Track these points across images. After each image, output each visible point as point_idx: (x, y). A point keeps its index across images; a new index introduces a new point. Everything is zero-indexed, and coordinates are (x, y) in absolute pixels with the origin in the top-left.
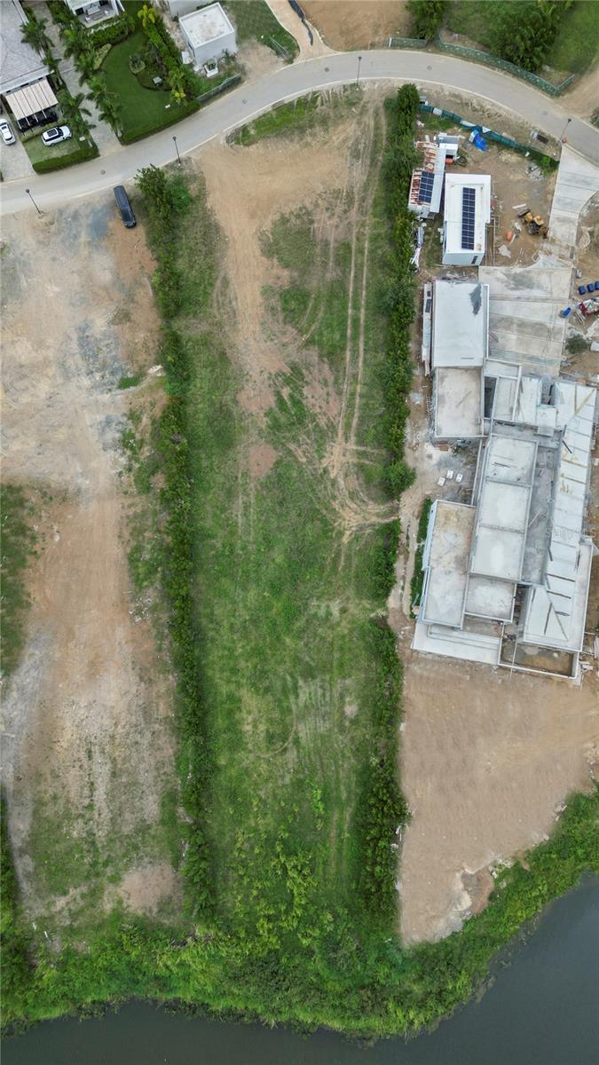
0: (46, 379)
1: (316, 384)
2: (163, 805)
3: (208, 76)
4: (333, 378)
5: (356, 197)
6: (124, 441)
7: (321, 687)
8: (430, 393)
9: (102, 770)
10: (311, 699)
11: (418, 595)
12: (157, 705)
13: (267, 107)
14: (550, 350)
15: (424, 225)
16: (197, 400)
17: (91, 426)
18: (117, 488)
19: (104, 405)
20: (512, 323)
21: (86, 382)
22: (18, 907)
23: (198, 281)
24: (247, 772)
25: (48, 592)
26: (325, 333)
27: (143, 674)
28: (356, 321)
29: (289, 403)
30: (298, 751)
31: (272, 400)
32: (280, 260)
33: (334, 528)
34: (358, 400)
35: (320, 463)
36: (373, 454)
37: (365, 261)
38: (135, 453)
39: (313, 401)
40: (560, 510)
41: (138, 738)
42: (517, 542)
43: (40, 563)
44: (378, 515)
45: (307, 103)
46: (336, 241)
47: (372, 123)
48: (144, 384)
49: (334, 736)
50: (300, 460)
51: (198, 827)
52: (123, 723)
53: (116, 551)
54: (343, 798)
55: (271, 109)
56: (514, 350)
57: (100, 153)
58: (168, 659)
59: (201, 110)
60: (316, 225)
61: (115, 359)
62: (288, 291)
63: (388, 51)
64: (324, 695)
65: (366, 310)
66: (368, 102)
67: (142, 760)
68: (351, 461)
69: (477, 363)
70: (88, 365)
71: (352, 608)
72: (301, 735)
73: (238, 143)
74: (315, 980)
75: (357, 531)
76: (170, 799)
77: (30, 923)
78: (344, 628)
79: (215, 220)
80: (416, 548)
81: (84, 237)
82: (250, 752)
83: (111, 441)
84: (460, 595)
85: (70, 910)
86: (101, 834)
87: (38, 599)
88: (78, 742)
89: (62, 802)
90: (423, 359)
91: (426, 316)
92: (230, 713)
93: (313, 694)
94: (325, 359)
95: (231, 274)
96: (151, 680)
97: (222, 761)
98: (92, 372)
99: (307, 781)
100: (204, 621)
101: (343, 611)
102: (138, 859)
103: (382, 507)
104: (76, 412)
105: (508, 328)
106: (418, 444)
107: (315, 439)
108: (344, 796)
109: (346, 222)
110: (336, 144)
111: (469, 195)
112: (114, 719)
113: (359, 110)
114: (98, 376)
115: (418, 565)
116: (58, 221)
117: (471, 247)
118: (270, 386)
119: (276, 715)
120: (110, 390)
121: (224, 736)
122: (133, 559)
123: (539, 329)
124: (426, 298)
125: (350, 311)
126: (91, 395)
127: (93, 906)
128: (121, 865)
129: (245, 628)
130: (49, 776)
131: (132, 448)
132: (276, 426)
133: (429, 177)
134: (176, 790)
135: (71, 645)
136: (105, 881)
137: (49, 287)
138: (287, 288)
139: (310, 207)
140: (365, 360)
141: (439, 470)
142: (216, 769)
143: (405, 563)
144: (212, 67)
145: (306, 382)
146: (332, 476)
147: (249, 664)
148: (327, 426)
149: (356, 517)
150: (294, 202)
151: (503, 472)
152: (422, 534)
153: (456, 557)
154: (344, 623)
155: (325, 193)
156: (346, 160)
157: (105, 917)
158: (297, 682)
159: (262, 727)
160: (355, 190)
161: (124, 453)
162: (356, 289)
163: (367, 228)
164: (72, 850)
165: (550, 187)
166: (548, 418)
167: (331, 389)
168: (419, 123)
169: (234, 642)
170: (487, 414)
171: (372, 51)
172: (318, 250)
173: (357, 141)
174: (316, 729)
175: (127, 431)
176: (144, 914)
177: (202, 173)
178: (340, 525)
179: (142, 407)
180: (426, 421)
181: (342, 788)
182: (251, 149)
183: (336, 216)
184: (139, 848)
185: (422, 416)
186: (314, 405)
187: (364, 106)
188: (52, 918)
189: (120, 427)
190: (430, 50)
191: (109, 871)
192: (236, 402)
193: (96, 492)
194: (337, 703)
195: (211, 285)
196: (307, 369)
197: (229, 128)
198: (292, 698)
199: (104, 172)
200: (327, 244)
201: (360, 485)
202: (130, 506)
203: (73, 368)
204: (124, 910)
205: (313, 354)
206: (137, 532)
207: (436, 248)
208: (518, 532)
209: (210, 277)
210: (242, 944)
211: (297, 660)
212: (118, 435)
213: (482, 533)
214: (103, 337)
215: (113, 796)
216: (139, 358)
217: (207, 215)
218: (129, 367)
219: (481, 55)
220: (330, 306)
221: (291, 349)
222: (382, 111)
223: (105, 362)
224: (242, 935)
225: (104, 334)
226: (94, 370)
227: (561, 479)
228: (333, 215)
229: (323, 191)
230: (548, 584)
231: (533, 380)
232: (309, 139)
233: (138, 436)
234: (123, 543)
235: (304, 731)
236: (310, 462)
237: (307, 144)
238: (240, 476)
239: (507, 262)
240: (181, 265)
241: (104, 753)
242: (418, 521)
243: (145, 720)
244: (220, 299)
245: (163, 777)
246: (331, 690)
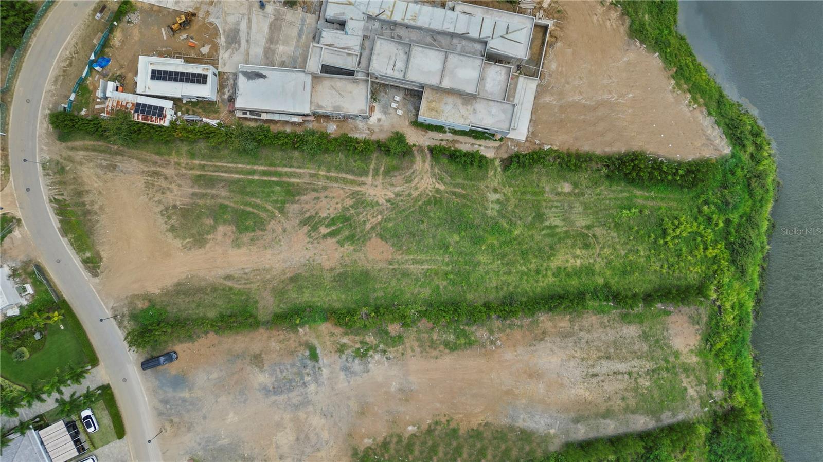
0: (308, 419)
1: (318, 207)
2: (629, 322)
3: (32, 292)
4: (313, 193)
5: (153, 169)
6: (362, 357)
7: (551, 208)
8: (327, 117)
9: (606, 367)
10: (558, 217)
11: (486, 135)
12: (561, 328)
13: (64, 241)
14: (293, 20)
15: (179, 114)
16: (329, 300)
17: (349, 382)
18: (399, 360)
19: (332, 372)
20: (269, 48)
21: (312, 387)
22: (695, 421)
23: (228, 300)
24: (609, 263)
25: (478, 410)
26: (275, 198)
27: (539, 339)
28: (265, 173)
29: (333, 228)
30: (596, 226)
31: (331, 241)
32: (208, 233)
33: (433, 196)
34: (333, 174)
35: (382, 205)
36: (375, 164)
37: (211, 163)
38: (371, 348)
39: (331, 209)
40: (430, 24)
41: (584, 341)
42: (453, 59)
43: (456, 417)
44: (424, 162)
45: (62, 209)
46: (192, 187)
47: (81, 153)
48: (315, 342)
49: (586, 201)
50: (379, 220)
51: (648, 298)
52: (573, 352)
53: (448, 360)
54: (628, 195)
55: (66, 239)
56: (292, 49)
57: (105, 383)
58: (527, 321)
59: (66, 299)
60: (178, 203)
61: (293, 365)
62: (238, 227)
63: (10, 135)
64: (556, 207)
65: (257, 164)
66: (61, 155)
67: (599, 338)
68: (381, 181)
69: (309, 79)
70: (298, 386)
71: (495, 184)
72: (584, 224)
73: (99, 267)
74: (744, 219)
75: (436, 178)
76: (625, 318)
77: (705, 413)
78: (508, 190)
79: (171, 286)
80: (450, 134)
81: (185, 394)
82: (595, 260)
83: (362, 366)
84: (491, 103)
85: (696, 385)
86: (649, 365)
87: (482, 418)
88: (586, 384)
89: (627, 394)
90: (301, 121)
91: (264, 116)
92: (568, 275)
93: (556, 215)
94: (297, 198)
95: (221, 273)
96: (543, 333)
97: (601, 281)
98: (304, 383)
99: (616, 220)
100: (501, 294)
101: (495, 190)
102: (665, 339)
103: (418, 159)
104: (337, 394)
105: (274, 52)
106: (369, 129)
107: (363, 208)
108: (626, 194)
109: (176, 178)
110: (101, 184)
111: (157, 75)
112: (570, 359)
113: (68, 163)
114: (307, 379)
115: (463, 133)
116: (170, 416)
117: (205, 76)
118: (319, 243)
119: (570, 242)
120: (319, 368)
121: (584, 279)
122: (452, 347)
123: (275, 27)
124: (248, 116)
125: (256, 177)
126: (323, 383)
127: (694, 370)
128: (668, 351)
129: (507, 264)
130: (609, 404)
131: (367, 350)
132: (351, 238)
133: (139, 107)
134: (620, 313)
135: (517, 392)
136: (679, 362)
137: (229, 420)
138: (234, 228)
139: (162, 207)
140: (299, 167)
141: (390, 114)
142: (606, 285)
143: (462, 143)
144: (24, 290)
145: (317, 213)
146: (393, 196)
147: (534, 261)
148: (352, 199)
149: (425, 179)
150: (156, 220)
151: (400, 65)
152: (440, 129)
153: (463, 104)
154: (505, 190)
155: (148, 194)
156: (117, 176)
157: (701, 361)
158: (547, 226)
159: (578, 252)
160: (146, 169)
161: (371, 356)
162: (237, 172)
163: (182, 161)
164: (658, 386)
165: (146, 7)
166: (356, 26)
167: (322, 195)
168: (83, 112)
169: (517, 272)
170: (352, 73)
171: (10, 150)
172: (201, 202)
173: (101, 166)
174: (580, 213)
175: (353, 354)
176: (700, 334)
177: (127, 297)
178: (431, 191)
179: (334, 343)
180: (350, 121)
181: (620, 196)
182: (105, 256)
183: (170, 186)
184: (657, 339)
185: (346, 124)
186: (335, 209)
187: (65, 159)
188: (701, 398)
189: (350, 360)
190: (9, 100)
191: (672, 359)
192: (332, 269)
193: (402, 377)
194: (562, 198)
195: (231, 289)
196: (305, 213)
197: (85, 275)
198: (558, 230)
199: (125, 380)
200: (194, 194)
201: (400, 175)
202: (413, 351)
203: (300, 398)
204: (696, 349)
205: (293, 208)
206: (433, 345)
207: (201, 105)
208: (446, 57)
209: (224, 290)
210: (721, 267)
211: (531, 226)
212: (357, 361)
213: (446, 84)
214: (274, 376)
215: (623, 357)
216: (293, 346)
217: (167, 293)
218: (300, 355)
219: (17, 55)
220: (252, 194)
221: (287, 225)
222: (69, 144)
223: (295, 374)
224: (715, 267)
225: (271, 375)
226: (302, 381)
227: (406, 21)
228: (169, 189)
229: (146, 196)
230: (486, 38)
231: (322, 36)
232: (96, 207)
233: (358, 346)
234: (441, 355)
235: (581, 222)
236: (381, 213)
237: (101, 208)
238: (391, 267)
239: (215, 48)
240: (212, 314)
241: (594, 365)
242: (429, 131)
243: (571, 336)
244: (243, 282)
245: (611, 322)
246: (553, 202)
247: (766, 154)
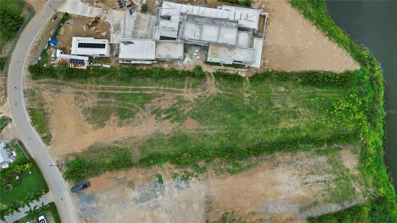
0: (159, 215)
1: (160, 104)
2: (321, 155)
3: (15, 155)
4: (158, 98)
5: (78, 90)
6: (185, 180)
7: (275, 100)
8: (163, 61)
9: (312, 178)
10: (280, 103)
11: (241, 66)
12: (287, 159)
13: (33, 129)
14: (145, 18)
15: (92, 64)
16: (167, 151)
17: (179, 194)
18: (205, 180)
19: (170, 189)
20: (135, 32)
21: (160, 197)
22: (361, 205)
23: (116, 154)
24: (307, 125)
25: (248, 205)
26: (139, 101)
27: (276, 165)
28: (134, 90)
29: (168, 114)
30: (299, 107)
31: (167, 121)
32: (106, 120)
33: (217, 96)
34: (167, 88)
35: (192, 102)
36: (188, 82)
37: (107, 86)
38: (190, 175)
39: (167, 105)
40: (210, 15)
41: (299, 166)
42: (223, 30)
43: (237, 210)
44: (211, 80)
45: (32, 112)
46: (98, 98)
47: (43, 85)
48: (160, 172)
49: (292, 95)
50: (191, 109)
51: (329, 142)
52: (294, 171)
53: (230, 179)
54: (312, 91)
55: (34, 128)
56: (145, 31)
57: (52, 201)
58: (269, 157)
59: (33, 158)
60: (91, 107)
61: (150, 186)
62: (120, 117)
63: (8, 79)
64: (278, 99)
65: (129, 86)
66: (33, 87)
67: (307, 163)
68: (191, 90)
69: (154, 43)
70: (153, 197)
71: (247, 89)
72: (293, 107)
73: (50, 141)
74: (371, 100)
75: (217, 88)
76: (319, 152)
77: (366, 200)
78: (254, 92)
79: (87, 148)
80: (223, 66)
81: (94, 205)
82: (300, 124)
83: (186, 185)
84: (242, 50)
85: (360, 186)
86: (334, 177)
87: (250, 209)
88: (302, 188)
89: (324, 192)
90: (151, 63)
91: (133, 62)
92: (287, 132)
93: (278, 103)
94: (150, 101)
95: (112, 140)
96: (278, 162)
97: (304, 134)
98: (156, 195)
99: (308, 103)
100: (255, 144)
101: (247, 92)
102: (340, 163)
103: (208, 79)
104: (174, 200)
105: (137, 33)
106: (184, 66)
107: (183, 104)
108: (311, 91)
109: (90, 94)
110: (53, 99)
111: (81, 45)
112: (293, 175)
113: (36, 90)
114: (158, 193)
115: (230, 65)
116: (85, 218)
117: (104, 45)
118: (161, 122)
119: (287, 115)
120: (164, 187)
121: (296, 134)
122: (232, 173)
123: (137, 21)
124: (125, 62)
125: (129, 92)
126: (166, 195)
127: (357, 178)
128: (343, 169)
129: (256, 128)
130: (316, 198)
131: (188, 176)
132: (177, 119)
133: (72, 61)
134: (316, 150)
135: (267, 194)
136: (349, 174)
137: (117, 218)
138: (119, 117)
139: (82, 109)
140: (150, 86)
141: (193, 58)
142: (307, 136)
143: (229, 70)
144: (12, 154)
145: (160, 108)
146: (197, 97)
147: (269, 126)
148: (177, 100)
149: (212, 88)
150: (79, 115)
151: (197, 34)
152: (218, 64)
153: (229, 51)
154: (252, 92)
155: (76, 103)
156: (60, 95)
157: (360, 173)
158: (274, 108)
159: (291, 120)
160: (75, 91)
161: (190, 179)
162: (120, 90)
163: (92, 86)
164: (340, 187)
165: (76, 17)
166: (176, 18)
167: (162, 98)
168: (45, 66)
169: (262, 132)
170: (174, 39)
171: (8, 85)
172: (102, 105)
173: (53, 91)
174: (290, 101)
175: (181, 178)
176: (358, 159)
177: (64, 155)
178: (215, 94)
179: (171, 173)
180: (174, 63)
181: (309, 92)
182: (54, 135)
183: (87, 99)
184: (337, 163)
185: (173, 64)
186: (169, 105)
187: (35, 88)
188: (363, 192)
189: (180, 181)
190: (9, 62)
191: (345, 173)
192: (168, 135)
193: (207, 189)
194: (280, 94)
195: (117, 148)
196: (154, 108)
197: (43, 145)
198: (280, 110)
199: (62, 199)
200: (99, 102)
201: (200, 87)
202: (212, 175)
203: (154, 204)
204: (357, 167)
205: (148, 106)
206: (222, 172)
207: (102, 59)
208: (219, 29)
209: (114, 148)
210: (364, 124)
211: (267, 108)
212: (183, 182)
213: (220, 41)
214: (140, 192)
215: (320, 173)
216: (150, 176)
217: (84, 152)
218: (153, 180)
219: (14, 41)
220: (127, 100)
221: (145, 114)
222: (37, 81)
223: (151, 190)
224: (361, 124)
225: (139, 192)
226: (155, 195)
227: (199, 14)
228: (86, 100)
229: (75, 104)
230: (238, 20)
231: (160, 23)
232: (50, 111)
233: (183, 174)
234: (226, 177)
235: (291, 106)
236: (192, 106)
237: (52, 111)
238: (198, 132)
239: (109, 33)
240: (108, 161)
241: (305, 178)
242: (213, 66)
243: (292, 163)
244: (123, 144)
245: (312, 155)
246: (276, 96)
247: (377, 69)
